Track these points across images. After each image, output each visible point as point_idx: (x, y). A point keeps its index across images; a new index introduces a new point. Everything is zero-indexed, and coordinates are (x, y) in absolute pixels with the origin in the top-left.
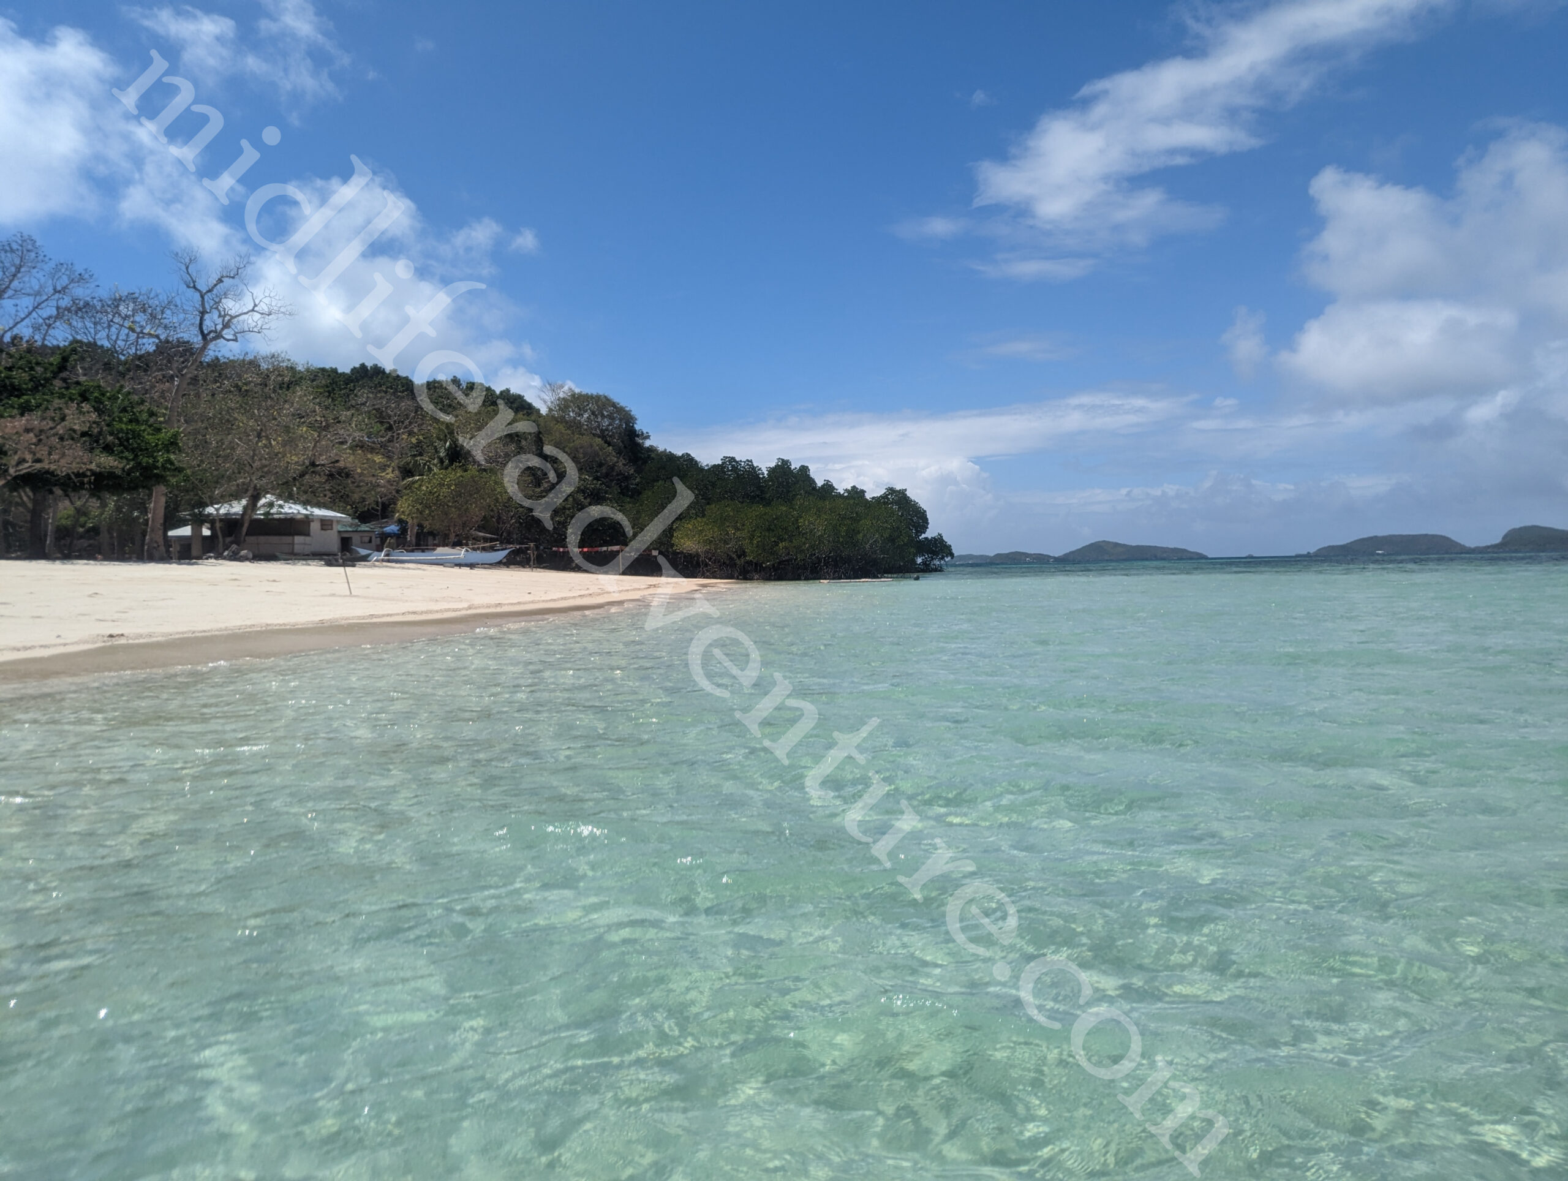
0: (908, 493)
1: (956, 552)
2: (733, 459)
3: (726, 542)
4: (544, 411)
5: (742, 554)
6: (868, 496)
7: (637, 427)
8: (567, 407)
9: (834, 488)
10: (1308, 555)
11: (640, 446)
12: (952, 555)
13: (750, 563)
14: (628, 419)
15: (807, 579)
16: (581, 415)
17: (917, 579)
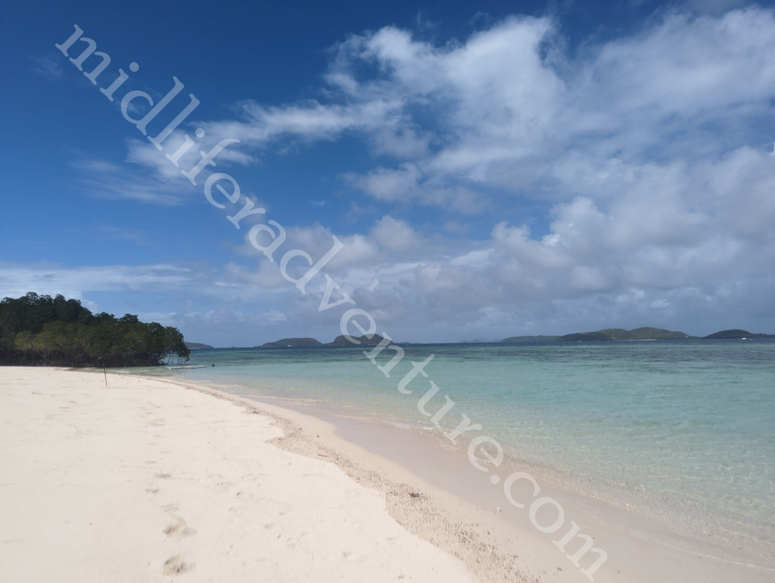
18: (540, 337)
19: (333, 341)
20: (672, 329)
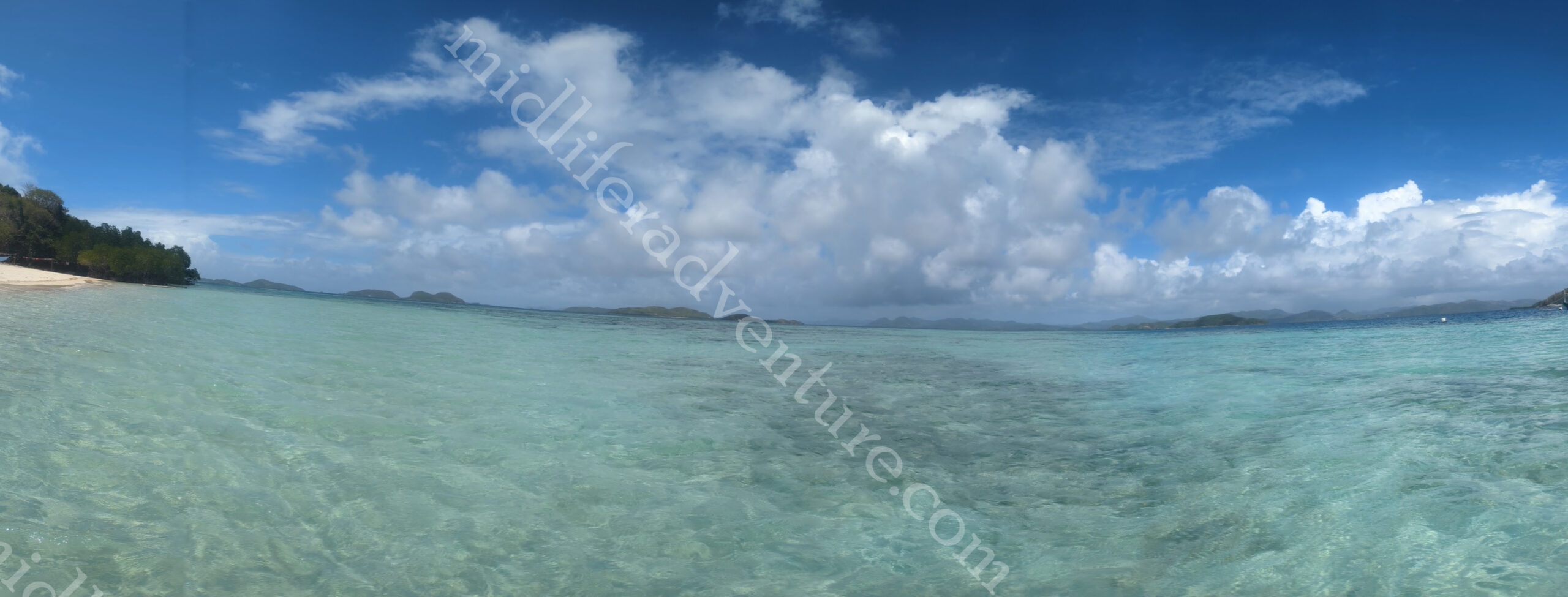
0: (184, 249)
1: (201, 277)
2: (106, 225)
3: (102, 263)
4: (23, 195)
5: (108, 268)
6: (166, 248)
7: (64, 206)
8: (34, 194)
9: (150, 243)
10: (344, 295)
11: (64, 214)
12: (199, 278)
13: (111, 273)
14: (60, 202)
15: (136, 283)
16: (39, 199)
17: (186, 288)
18: (597, 308)
19: (409, 295)
20: (700, 310)
